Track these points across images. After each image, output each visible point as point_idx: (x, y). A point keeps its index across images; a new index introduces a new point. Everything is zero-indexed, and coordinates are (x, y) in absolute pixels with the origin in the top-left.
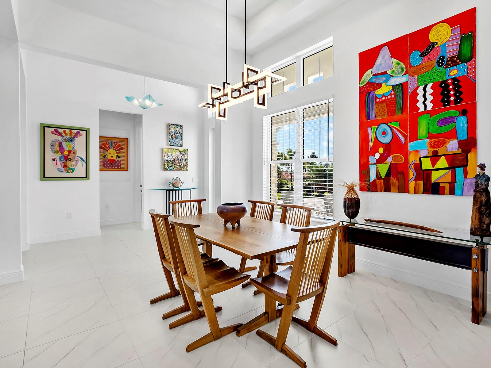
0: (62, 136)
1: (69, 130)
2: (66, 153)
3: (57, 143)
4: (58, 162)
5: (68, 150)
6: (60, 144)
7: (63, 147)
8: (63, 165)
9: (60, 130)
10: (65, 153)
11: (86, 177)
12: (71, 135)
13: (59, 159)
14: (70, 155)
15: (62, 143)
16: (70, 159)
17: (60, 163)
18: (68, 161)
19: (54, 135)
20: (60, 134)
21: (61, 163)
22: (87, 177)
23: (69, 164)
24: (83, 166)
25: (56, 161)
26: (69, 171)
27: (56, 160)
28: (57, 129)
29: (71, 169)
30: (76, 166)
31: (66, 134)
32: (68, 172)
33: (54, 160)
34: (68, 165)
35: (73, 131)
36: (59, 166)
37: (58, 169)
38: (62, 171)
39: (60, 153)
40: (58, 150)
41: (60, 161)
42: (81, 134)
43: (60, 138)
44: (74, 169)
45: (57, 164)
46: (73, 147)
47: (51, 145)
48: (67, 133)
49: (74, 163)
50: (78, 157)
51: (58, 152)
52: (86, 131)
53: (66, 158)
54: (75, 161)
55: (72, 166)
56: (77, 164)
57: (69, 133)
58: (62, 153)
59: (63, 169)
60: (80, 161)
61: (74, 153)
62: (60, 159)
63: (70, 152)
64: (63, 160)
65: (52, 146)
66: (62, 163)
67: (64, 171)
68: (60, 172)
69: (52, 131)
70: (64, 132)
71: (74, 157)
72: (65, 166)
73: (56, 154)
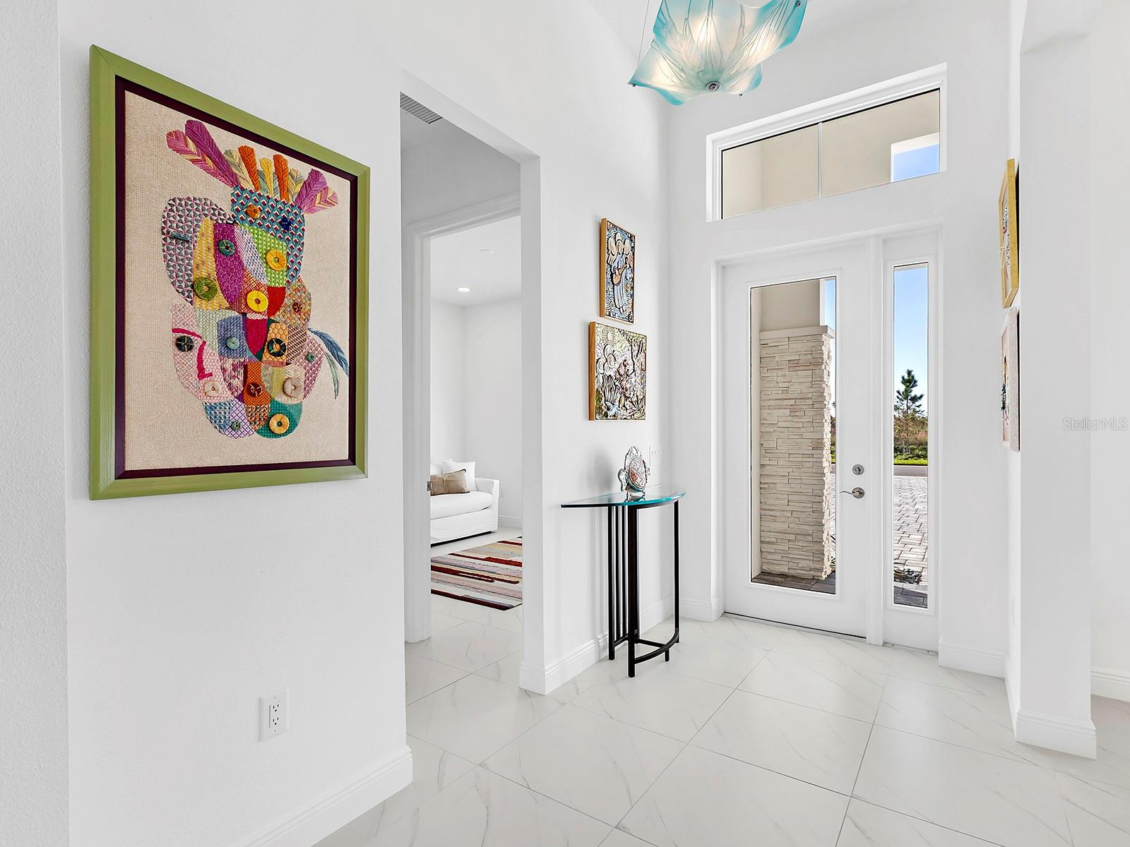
0: (233, 180)
1: (269, 153)
2: (258, 304)
3: (207, 227)
4: (212, 362)
5: (265, 282)
6: (224, 233)
7: (241, 263)
8: (238, 382)
9: (226, 142)
10: (252, 304)
11: (352, 459)
12: (283, 188)
13: (216, 344)
14: (278, 316)
15: (237, 230)
16: (276, 348)
17: (224, 370)
18: (266, 356)
19: (184, 160)
20: (221, 168)
21: (228, 366)
22: (354, 457)
23: (271, 374)
24: (336, 395)
25: (195, 352)
26: (274, 424)
27: (197, 343)
28: (208, 126)
29: (281, 409)
30: (307, 391)
31: (254, 174)
32: (267, 432)
33: (183, 343)
34: (266, 385)
35: (292, 164)
36: (220, 391)
37: (210, 408)
38: (235, 427)
39: (220, 298)
40: (214, 275)
41: (221, 354)
42: (330, 195)
43: (220, 194)
44: (299, 408)
45: (202, 374)
46: (293, 270)
47: (165, 233)
48: (259, 167)
49: (296, 371)
50: (317, 338)
51: (211, 289)
52: (354, 181)
53: (257, 336)
54: (301, 358)
55: (289, 387)
56: (310, 379)
57: (273, 169)
58: (235, 299)
59: (239, 411)
60: (325, 359)
61: (297, 307)
62: (224, 341)
63: (276, 296)
64: (242, 353)
65: (176, 239)
66: (235, 368)
67: (245, 424)
68: (221, 428)
69: (173, 129)
70: (246, 155)
71: (299, 334)
72: (251, 391)
73: (197, 301)
